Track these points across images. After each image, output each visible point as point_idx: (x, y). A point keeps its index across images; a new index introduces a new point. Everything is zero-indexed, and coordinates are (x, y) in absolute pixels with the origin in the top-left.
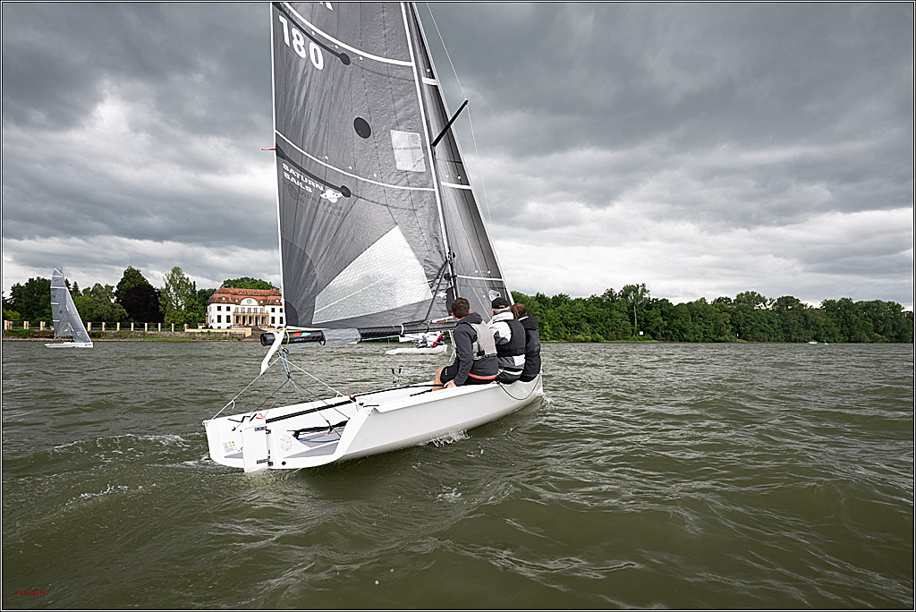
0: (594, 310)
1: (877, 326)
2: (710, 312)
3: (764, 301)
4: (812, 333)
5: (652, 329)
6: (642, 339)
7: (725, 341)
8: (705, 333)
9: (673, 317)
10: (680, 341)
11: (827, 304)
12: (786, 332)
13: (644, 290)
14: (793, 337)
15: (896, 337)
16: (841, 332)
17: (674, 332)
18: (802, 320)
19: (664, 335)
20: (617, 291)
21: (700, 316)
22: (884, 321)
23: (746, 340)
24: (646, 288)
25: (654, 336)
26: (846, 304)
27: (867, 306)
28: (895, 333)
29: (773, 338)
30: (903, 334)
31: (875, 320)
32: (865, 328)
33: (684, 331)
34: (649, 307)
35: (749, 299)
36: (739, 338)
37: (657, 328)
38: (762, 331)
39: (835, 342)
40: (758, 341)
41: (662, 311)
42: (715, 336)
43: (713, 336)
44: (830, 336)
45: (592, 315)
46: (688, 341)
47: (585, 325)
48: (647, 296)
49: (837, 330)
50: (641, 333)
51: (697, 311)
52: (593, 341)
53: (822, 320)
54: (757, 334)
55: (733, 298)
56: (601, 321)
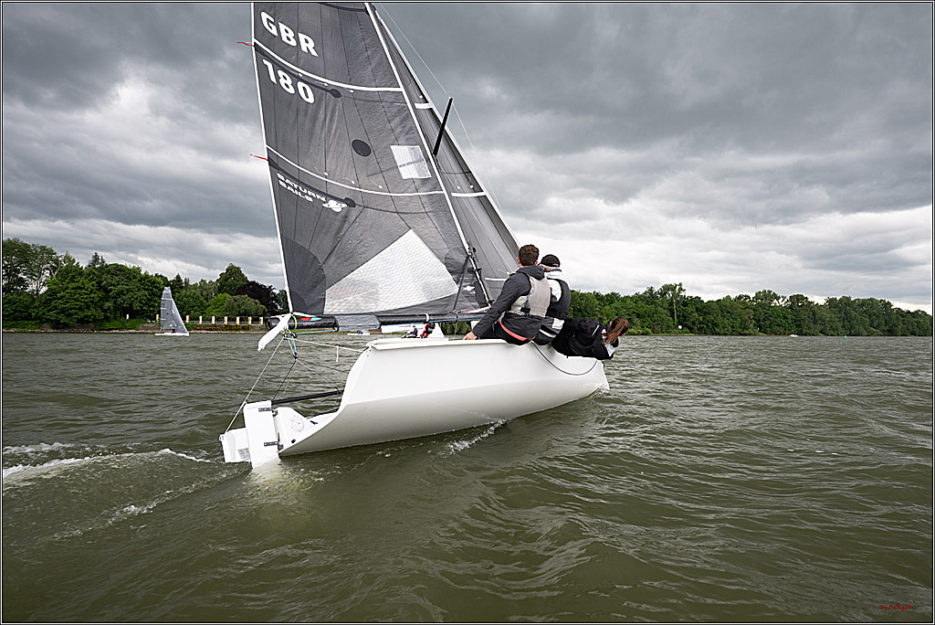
0: (643, 307)
1: (872, 321)
2: (735, 309)
3: (778, 298)
4: (820, 327)
5: (690, 324)
6: (682, 333)
7: (750, 335)
8: (733, 327)
9: (705, 313)
10: (713, 334)
11: (831, 301)
12: (798, 326)
13: (681, 289)
14: (804, 331)
15: (888, 331)
16: (843, 326)
17: (708, 327)
18: (811, 316)
19: (700, 329)
20: (656, 289)
21: (728, 312)
22: (878, 317)
23: (765, 333)
24: (683, 287)
25: (691, 330)
26: (846, 301)
27: (863, 303)
28: (887, 328)
29: (787, 332)
30: (894, 328)
31: (870, 316)
32: (863, 322)
33: (715, 325)
34: (685, 304)
35: (767, 296)
36: (760, 331)
37: (694, 323)
38: (779, 325)
39: (838, 335)
40: (776, 334)
41: (697, 308)
42: (741, 331)
43: (739, 330)
44: (834, 330)
45: (641, 311)
46: (719, 334)
47: (636, 320)
48: (682, 294)
49: (840, 324)
50: (680, 327)
51: (724, 306)
52: (643, 334)
53: (827, 316)
54: (775, 328)
55: (752, 295)
56: (649, 316)
